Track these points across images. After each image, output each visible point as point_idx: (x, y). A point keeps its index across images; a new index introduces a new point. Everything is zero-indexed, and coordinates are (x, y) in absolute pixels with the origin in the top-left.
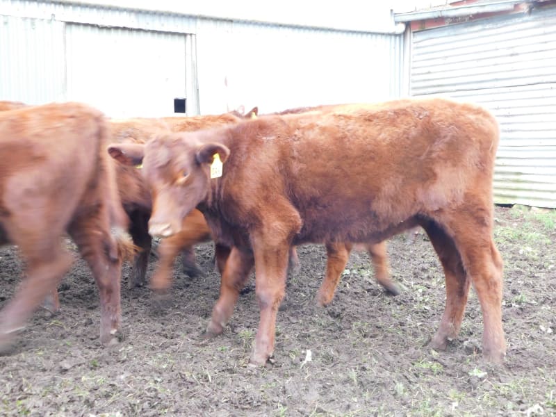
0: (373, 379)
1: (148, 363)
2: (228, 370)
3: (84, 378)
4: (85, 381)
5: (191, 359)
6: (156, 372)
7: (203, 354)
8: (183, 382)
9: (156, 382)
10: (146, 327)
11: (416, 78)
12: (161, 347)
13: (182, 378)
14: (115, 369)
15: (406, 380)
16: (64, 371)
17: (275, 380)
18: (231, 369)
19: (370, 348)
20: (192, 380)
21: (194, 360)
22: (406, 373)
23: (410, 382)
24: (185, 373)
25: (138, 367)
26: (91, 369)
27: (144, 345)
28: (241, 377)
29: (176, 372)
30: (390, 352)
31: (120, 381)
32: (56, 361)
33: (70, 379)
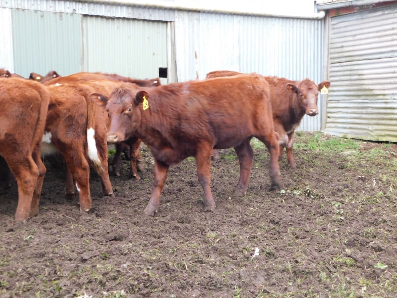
0: (303, 269)
1: (143, 256)
2: (199, 261)
3: (98, 266)
4: (99, 268)
5: (173, 253)
6: (148, 262)
7: (181, 250)
8: (167, 269)
9: (148, 269)
10: (141, 230)
11: (332, 51)
12: (152, 244)
13: (167, 267)
14: (120, 260)
15: (327, 270)
16: (84, 261)
17: (233, 269)
18: (201, 261)
19: (300, 247)
20: (173, 268)
21: (175, 254)
22: (327, 265)
23: (330, 272)
24: (169, 263)
25: (135, 258)
26: (103, 259)
27: (140, 243)
28: (209, 266)
29: (162, 262)
30: (316, 250)
31: (124, 268)
32: (78, 254)
33: (89, 266)
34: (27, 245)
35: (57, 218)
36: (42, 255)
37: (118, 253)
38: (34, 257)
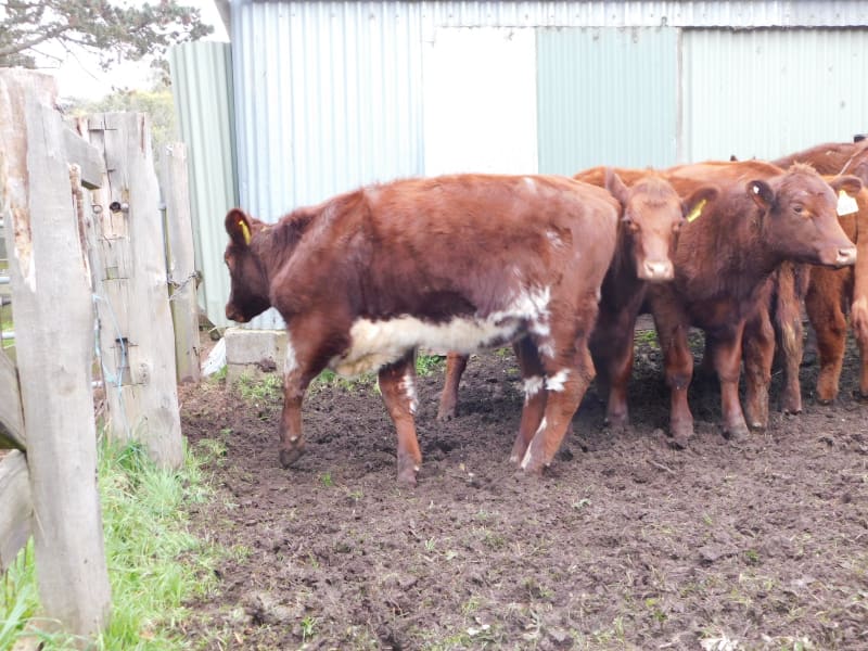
1: (843, 565)
3: (742, 577)
4: (744, 582)
6: (859, 581)
9: (861, 597)
12: (859, 541)
14: (787, 569)
16: (706, 563)
25: (826, 570)
26: (748, 564)
27: (829, 535)
31: (800, 589)
32: (691, 547)
33: (719, 575)
34: (579, 518)
35: (635, 465)
36: (614, 542)
37: (781, 552)
38: (597, 544)
